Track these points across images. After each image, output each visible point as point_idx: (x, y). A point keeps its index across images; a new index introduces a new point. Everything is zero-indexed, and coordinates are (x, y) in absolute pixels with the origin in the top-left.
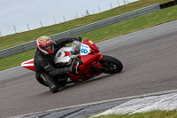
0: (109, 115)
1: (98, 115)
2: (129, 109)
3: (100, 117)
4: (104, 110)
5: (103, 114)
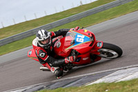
0: (100, 83)
2: (116, 78)
3: (93, 85)
4: (96, 80)
5: (95, 82)
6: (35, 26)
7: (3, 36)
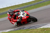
1: (39, 28)
6: (19, 7)
7: (7, 10)
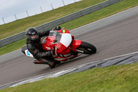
7: (54, 17)
